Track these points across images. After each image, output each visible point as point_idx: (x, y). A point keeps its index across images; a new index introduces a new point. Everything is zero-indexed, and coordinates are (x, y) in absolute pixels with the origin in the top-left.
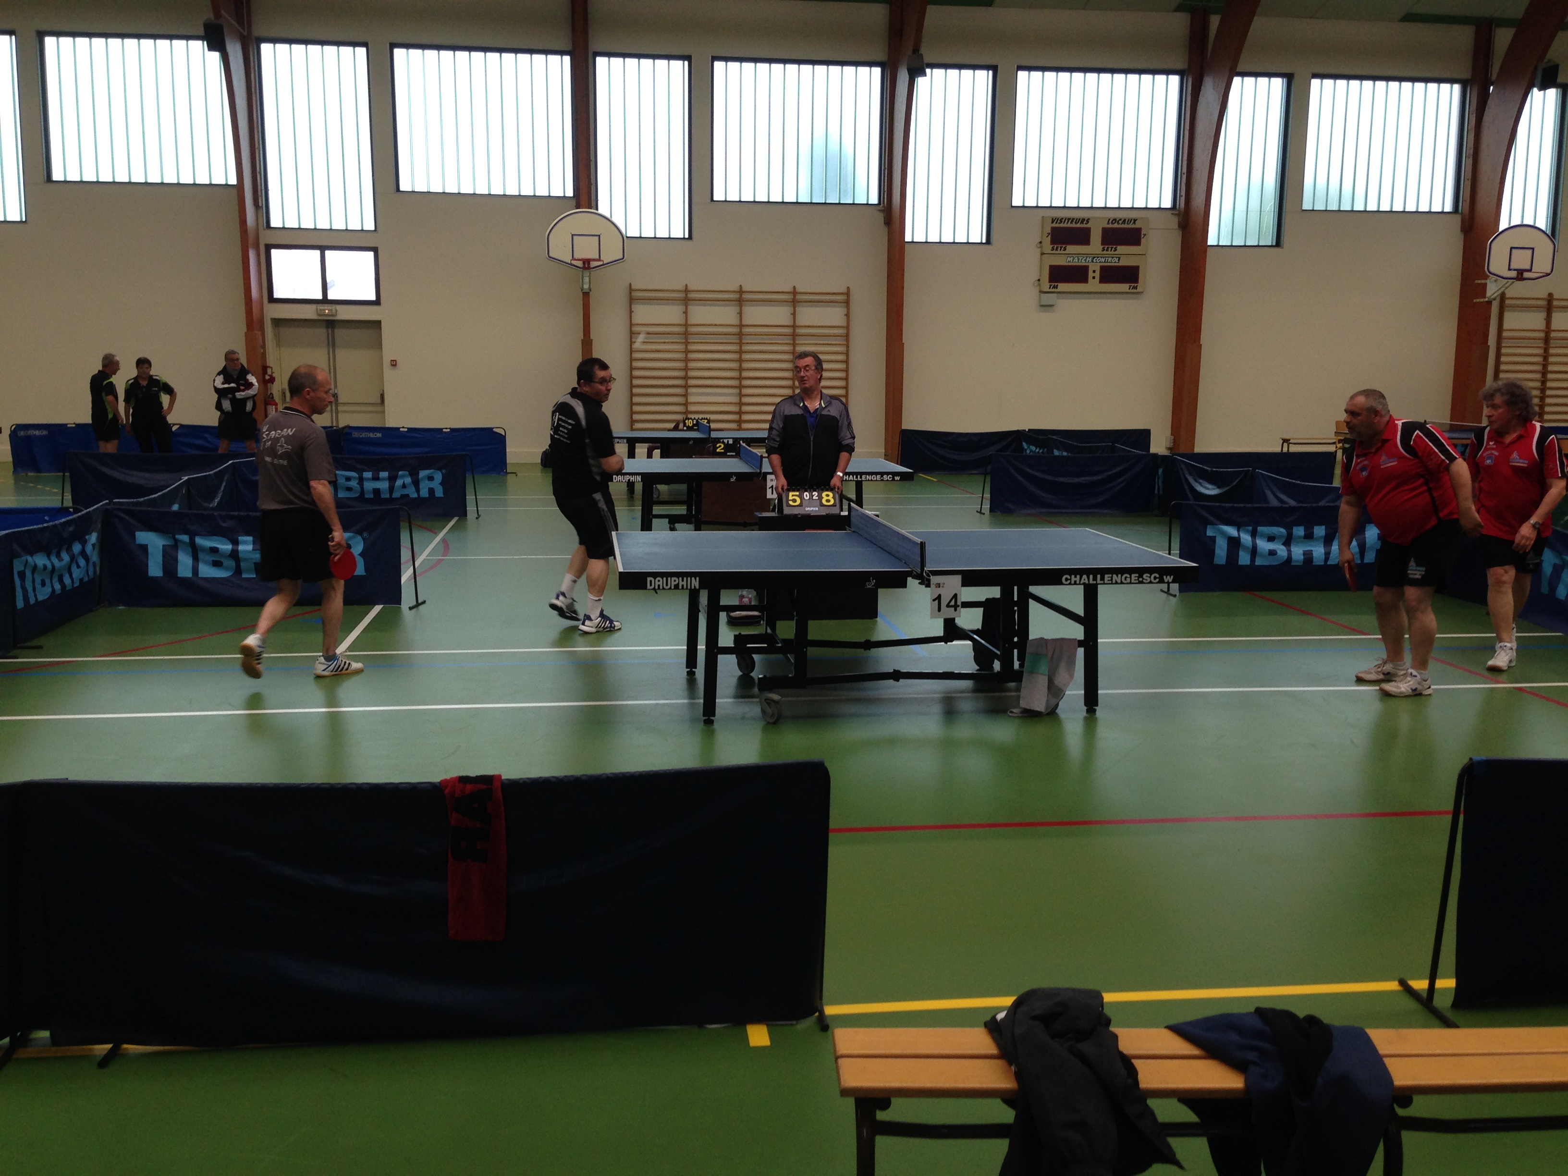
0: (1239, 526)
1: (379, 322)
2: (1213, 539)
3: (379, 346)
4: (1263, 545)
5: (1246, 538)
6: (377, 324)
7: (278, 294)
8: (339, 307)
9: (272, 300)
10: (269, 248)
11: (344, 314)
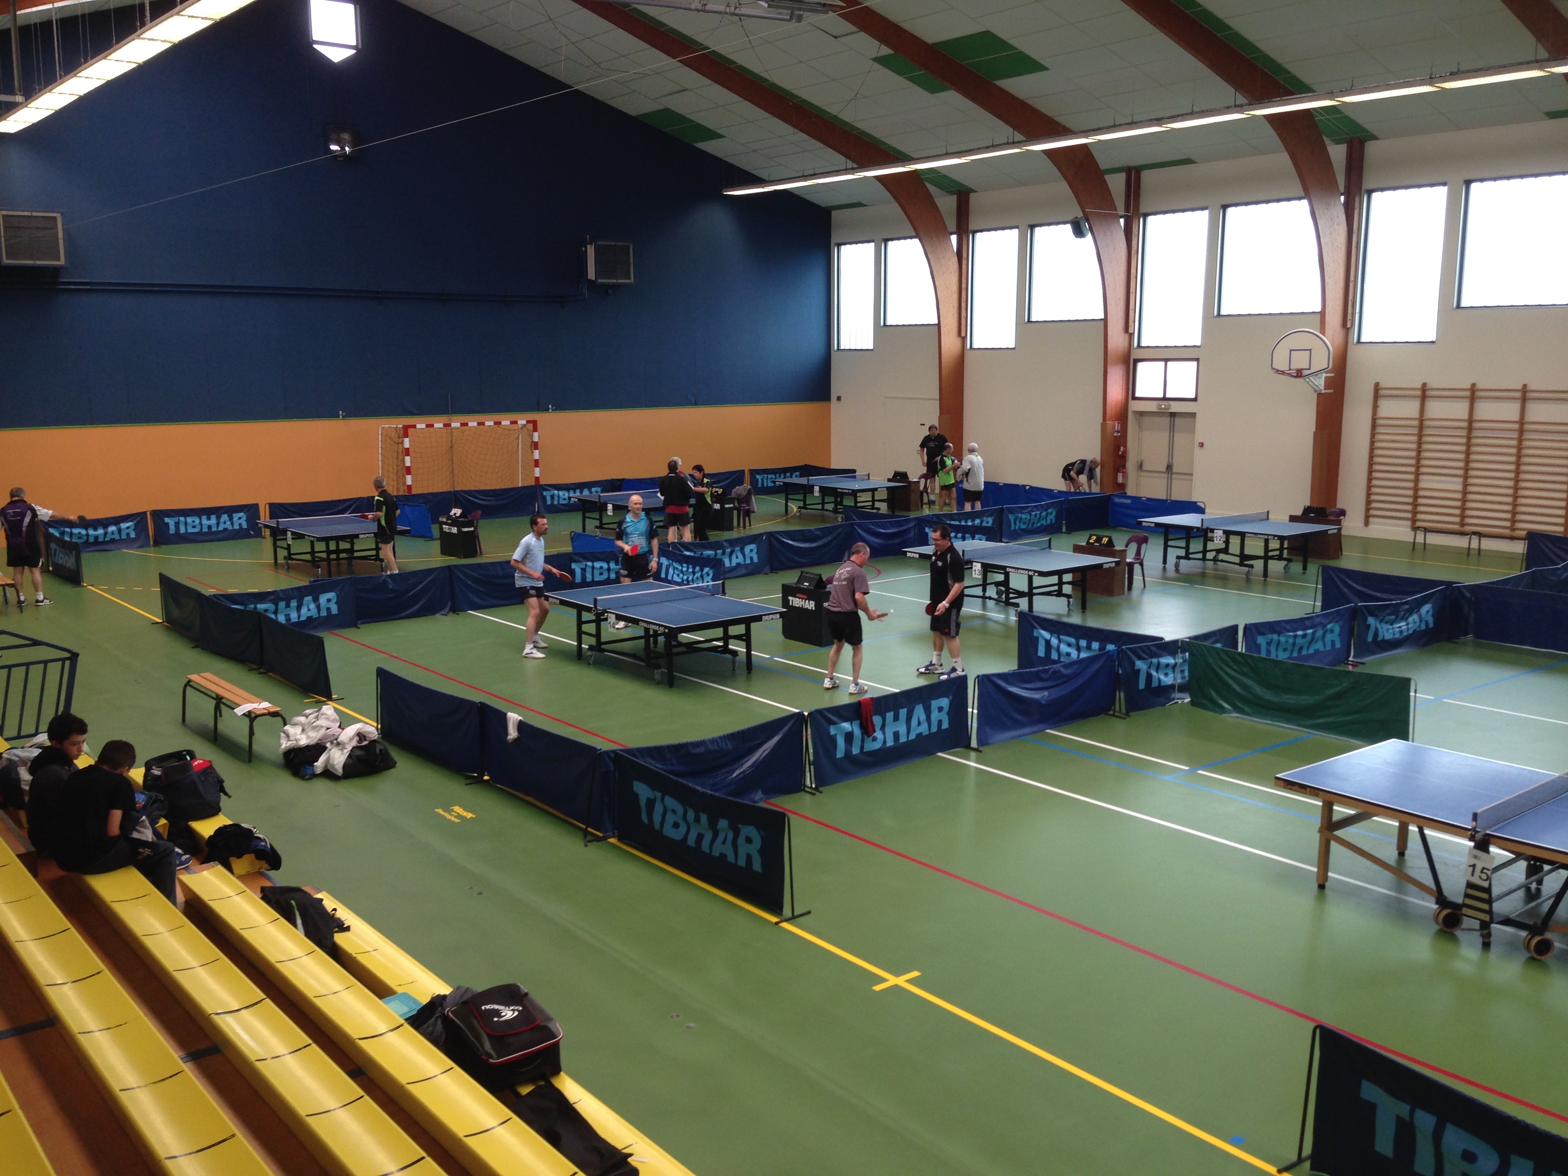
0: (1052, 633)
1: (1195, 413)
2: (1037, 638)
3: (1193, 430)
4: (1064, 648)
5: (1054, 642)
6: (1193, 415)
7: (1138, 394)
8: (1172, 403)
9: (1134, 398)
10: (1136, 361)
11: (1175, 407)
